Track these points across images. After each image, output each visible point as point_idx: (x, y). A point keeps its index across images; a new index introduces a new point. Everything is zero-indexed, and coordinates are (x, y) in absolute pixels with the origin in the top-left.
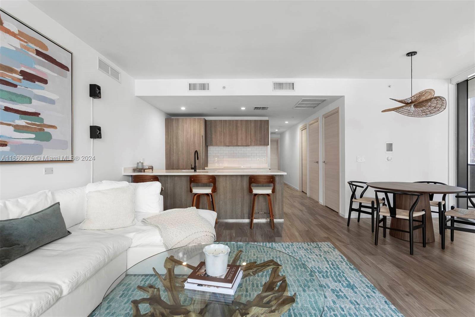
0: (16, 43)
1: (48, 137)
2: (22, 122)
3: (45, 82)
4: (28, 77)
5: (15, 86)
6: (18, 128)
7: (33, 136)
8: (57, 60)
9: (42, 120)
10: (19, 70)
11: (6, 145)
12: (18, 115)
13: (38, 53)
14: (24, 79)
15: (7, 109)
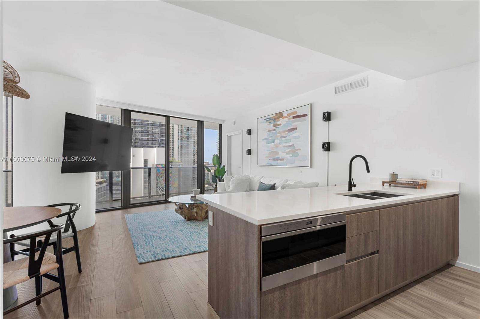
0: (286, 119)
1: (297, 155)
2: (288, 150)
3: (296, 129)
4: (291, 130)
5: (286, 137)
6: (287, 153)
7: (291, 155)
8: (301, 114)
9: (295, 147)
10: (287, 130)
11: (283, 160)
12: (287, 148)
13: (294, 117)
14: (289, 132)
15: (284, 146)
